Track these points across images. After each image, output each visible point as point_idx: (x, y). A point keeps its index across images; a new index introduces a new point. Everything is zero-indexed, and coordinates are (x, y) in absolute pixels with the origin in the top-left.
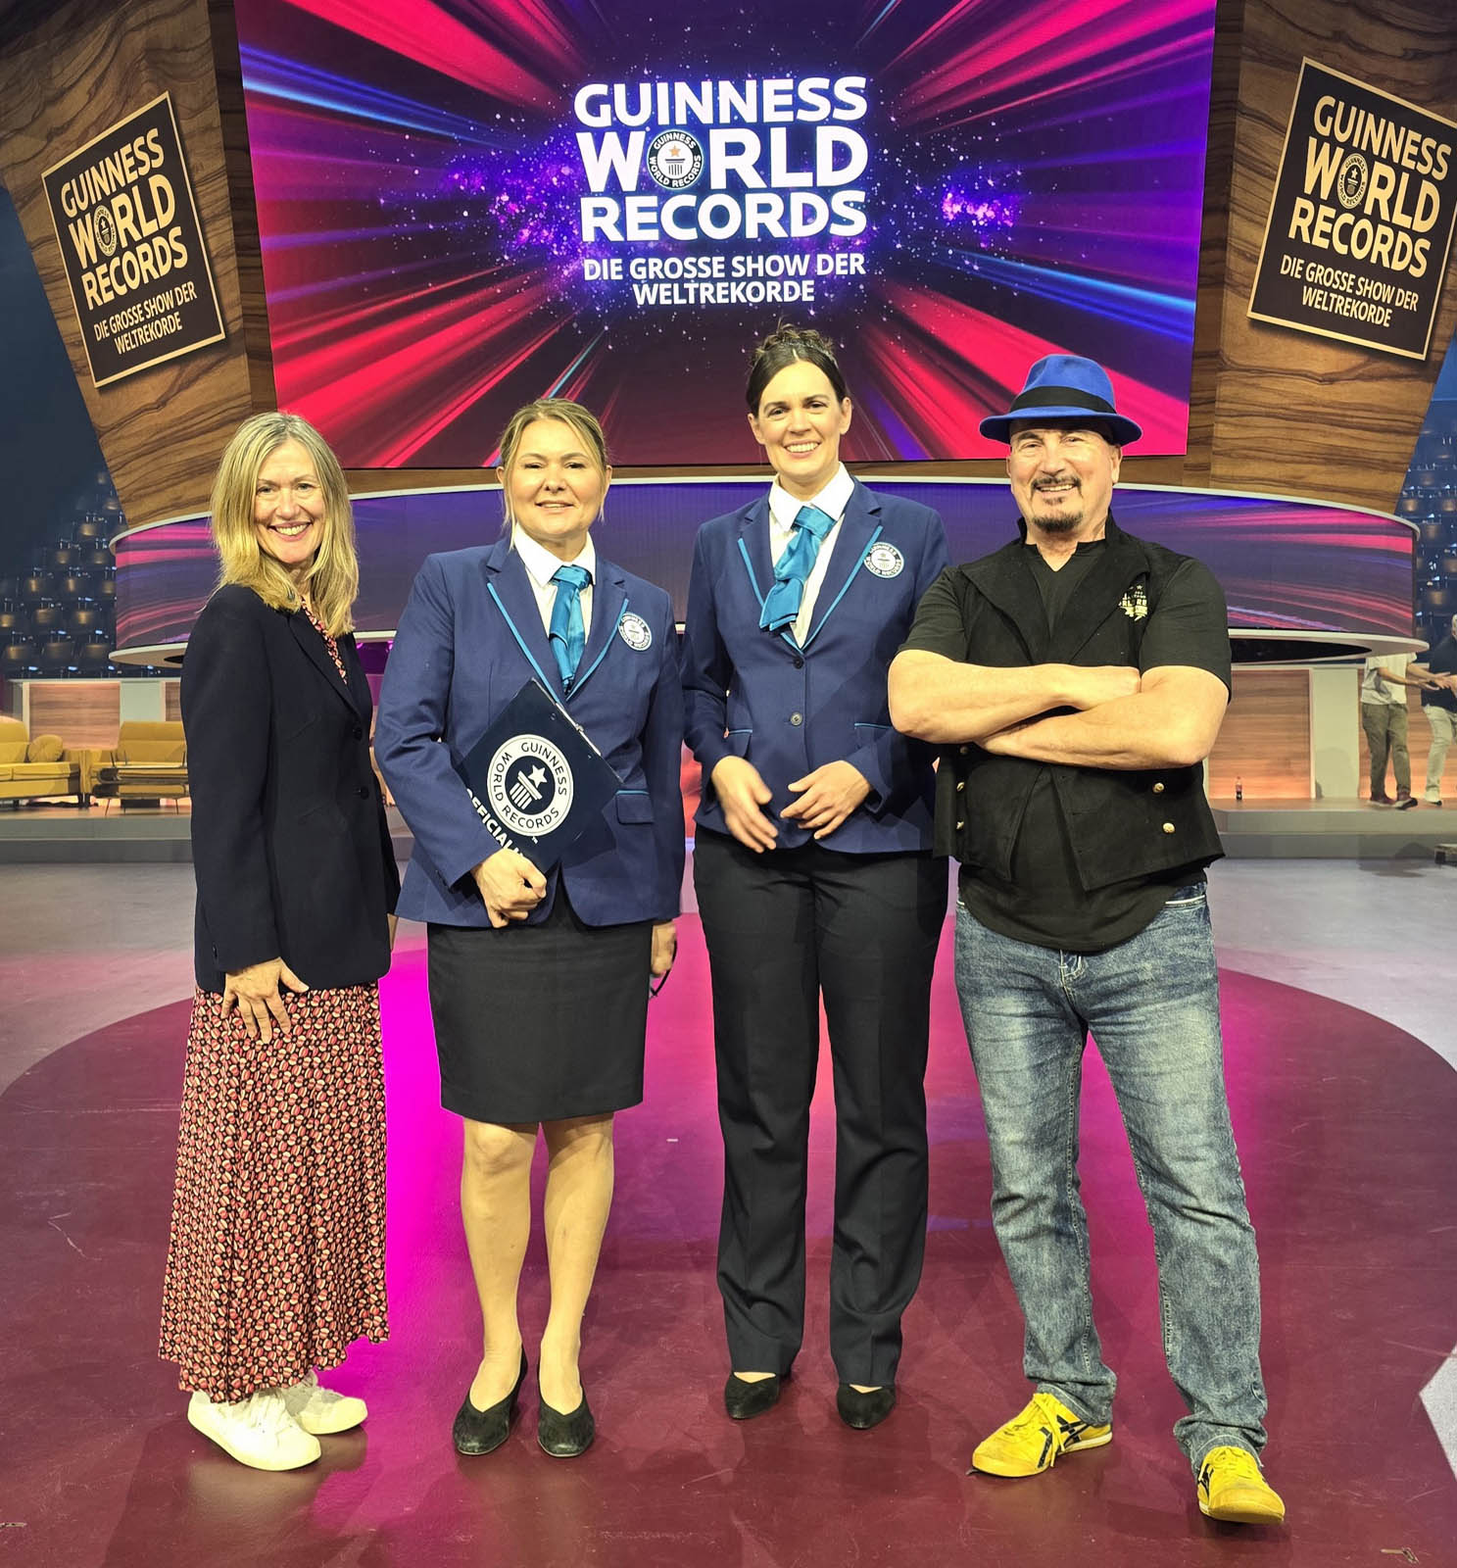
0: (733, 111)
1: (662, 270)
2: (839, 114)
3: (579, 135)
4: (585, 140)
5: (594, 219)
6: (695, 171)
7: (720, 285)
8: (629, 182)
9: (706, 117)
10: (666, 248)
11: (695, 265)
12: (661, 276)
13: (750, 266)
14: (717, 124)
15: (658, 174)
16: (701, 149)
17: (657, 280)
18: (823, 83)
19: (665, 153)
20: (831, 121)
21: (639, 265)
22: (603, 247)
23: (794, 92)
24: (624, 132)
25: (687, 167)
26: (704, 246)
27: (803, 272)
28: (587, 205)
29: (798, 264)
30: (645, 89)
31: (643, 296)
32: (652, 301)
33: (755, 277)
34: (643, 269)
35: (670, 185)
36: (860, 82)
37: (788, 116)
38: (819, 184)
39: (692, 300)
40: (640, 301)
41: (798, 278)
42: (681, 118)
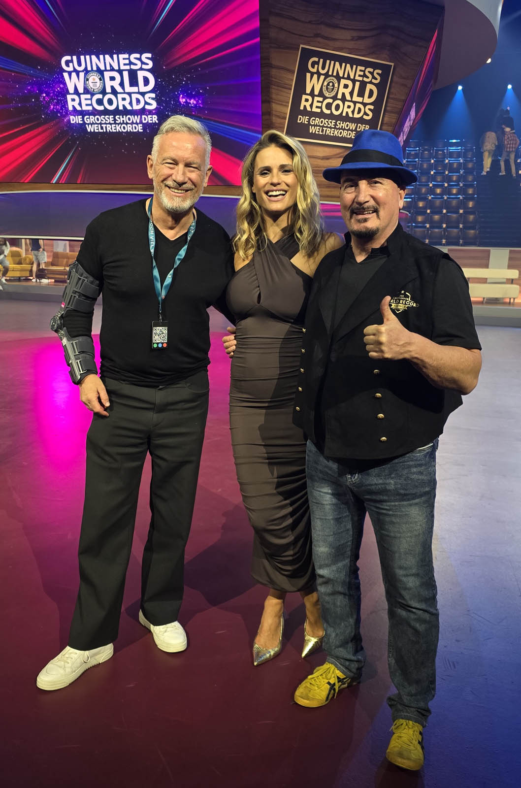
0: (111, 66)
1: (94, 120)
2: (144, 67)
3: (64, 73)
4: (66, 75)
5: (72, 102)
6: (101, 86)
7: (113, 125)
8: (81, 90)
9: (103, 68)
10: (95, 112)
11: (104, 118)
12: (94, 122)
13: (122, 119)
14: (106, 70)
15: (89, 87)
16: (102, 79)
17: (93, 123)
18: (138, 56)
19: (91, 80)
20: (141, 69)
21: (87, 118)
22: (75, 112)
23: (129, 59)
24: (78, 73)
25: (98, 84)
26: (106, 112)
27: (138, 122)
28: (69, 97)
29: (136, 119)
30: (82, 57)
31: (90, 129)
32: (92, 131)
33: (123, 123)
34: (88, 120)
35: (94, 91)
36: (149, 55)
37: (128, 67)
38: (140, 91)
39: (105, 131)
40: (89, 131)
41: (136, 123)
42: (95, 68)
